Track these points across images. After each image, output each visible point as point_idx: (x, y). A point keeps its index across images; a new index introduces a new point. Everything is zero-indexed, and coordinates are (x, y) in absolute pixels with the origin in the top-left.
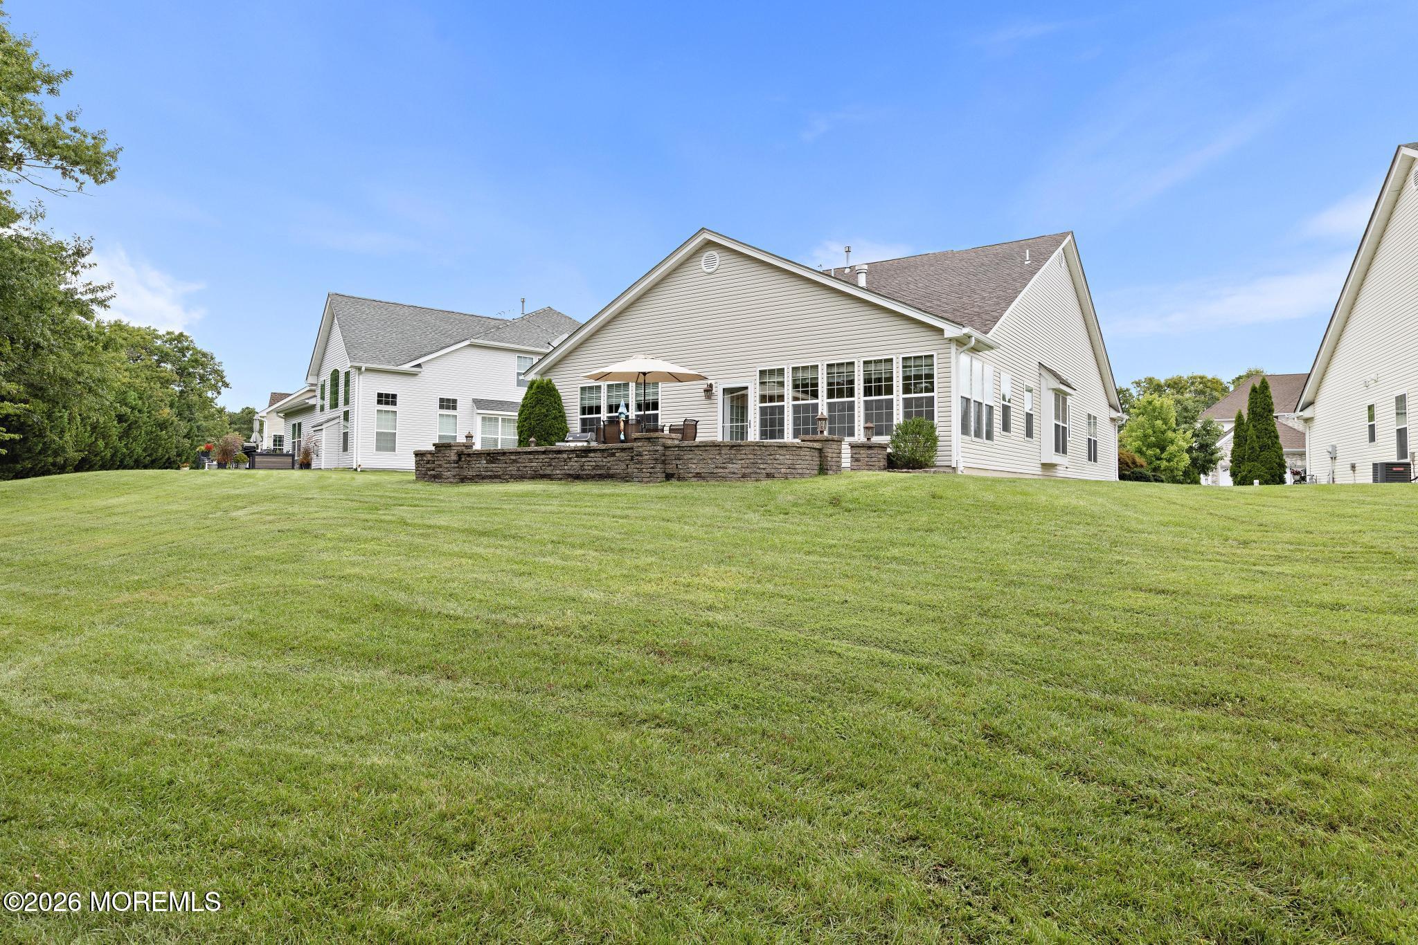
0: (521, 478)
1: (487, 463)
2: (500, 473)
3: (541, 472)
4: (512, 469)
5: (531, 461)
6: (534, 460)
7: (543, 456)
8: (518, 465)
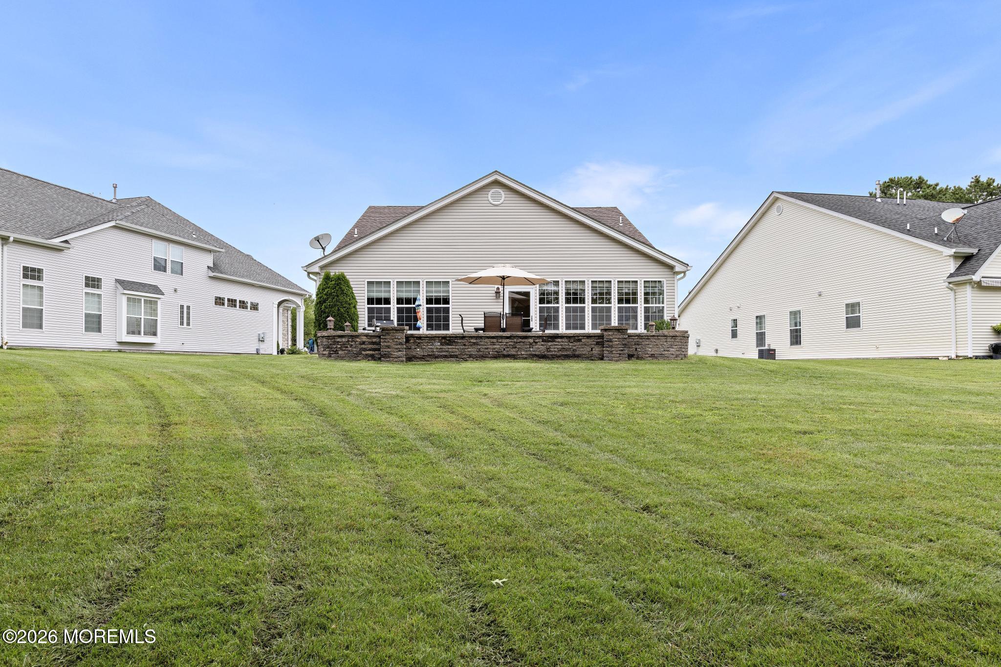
0: (482, 357)
1: (441, 345)
2: (457, 353)
3: (505, 353)
4: (473, 350)
5: (493, 344)
6: (497, 343)
7: (508, 340)
8: (479, 347)
